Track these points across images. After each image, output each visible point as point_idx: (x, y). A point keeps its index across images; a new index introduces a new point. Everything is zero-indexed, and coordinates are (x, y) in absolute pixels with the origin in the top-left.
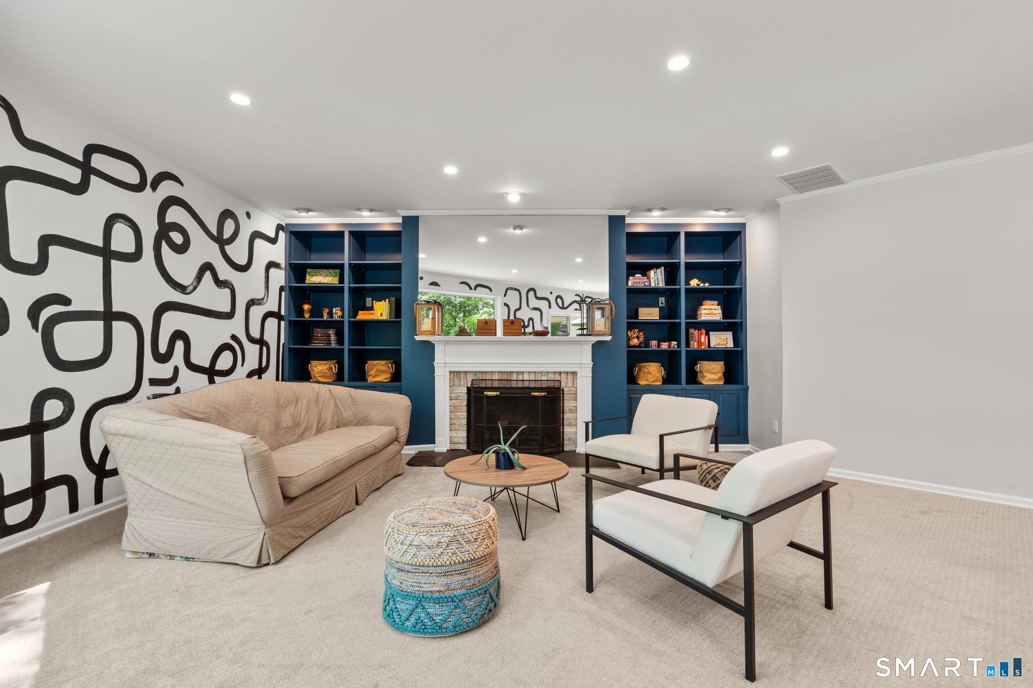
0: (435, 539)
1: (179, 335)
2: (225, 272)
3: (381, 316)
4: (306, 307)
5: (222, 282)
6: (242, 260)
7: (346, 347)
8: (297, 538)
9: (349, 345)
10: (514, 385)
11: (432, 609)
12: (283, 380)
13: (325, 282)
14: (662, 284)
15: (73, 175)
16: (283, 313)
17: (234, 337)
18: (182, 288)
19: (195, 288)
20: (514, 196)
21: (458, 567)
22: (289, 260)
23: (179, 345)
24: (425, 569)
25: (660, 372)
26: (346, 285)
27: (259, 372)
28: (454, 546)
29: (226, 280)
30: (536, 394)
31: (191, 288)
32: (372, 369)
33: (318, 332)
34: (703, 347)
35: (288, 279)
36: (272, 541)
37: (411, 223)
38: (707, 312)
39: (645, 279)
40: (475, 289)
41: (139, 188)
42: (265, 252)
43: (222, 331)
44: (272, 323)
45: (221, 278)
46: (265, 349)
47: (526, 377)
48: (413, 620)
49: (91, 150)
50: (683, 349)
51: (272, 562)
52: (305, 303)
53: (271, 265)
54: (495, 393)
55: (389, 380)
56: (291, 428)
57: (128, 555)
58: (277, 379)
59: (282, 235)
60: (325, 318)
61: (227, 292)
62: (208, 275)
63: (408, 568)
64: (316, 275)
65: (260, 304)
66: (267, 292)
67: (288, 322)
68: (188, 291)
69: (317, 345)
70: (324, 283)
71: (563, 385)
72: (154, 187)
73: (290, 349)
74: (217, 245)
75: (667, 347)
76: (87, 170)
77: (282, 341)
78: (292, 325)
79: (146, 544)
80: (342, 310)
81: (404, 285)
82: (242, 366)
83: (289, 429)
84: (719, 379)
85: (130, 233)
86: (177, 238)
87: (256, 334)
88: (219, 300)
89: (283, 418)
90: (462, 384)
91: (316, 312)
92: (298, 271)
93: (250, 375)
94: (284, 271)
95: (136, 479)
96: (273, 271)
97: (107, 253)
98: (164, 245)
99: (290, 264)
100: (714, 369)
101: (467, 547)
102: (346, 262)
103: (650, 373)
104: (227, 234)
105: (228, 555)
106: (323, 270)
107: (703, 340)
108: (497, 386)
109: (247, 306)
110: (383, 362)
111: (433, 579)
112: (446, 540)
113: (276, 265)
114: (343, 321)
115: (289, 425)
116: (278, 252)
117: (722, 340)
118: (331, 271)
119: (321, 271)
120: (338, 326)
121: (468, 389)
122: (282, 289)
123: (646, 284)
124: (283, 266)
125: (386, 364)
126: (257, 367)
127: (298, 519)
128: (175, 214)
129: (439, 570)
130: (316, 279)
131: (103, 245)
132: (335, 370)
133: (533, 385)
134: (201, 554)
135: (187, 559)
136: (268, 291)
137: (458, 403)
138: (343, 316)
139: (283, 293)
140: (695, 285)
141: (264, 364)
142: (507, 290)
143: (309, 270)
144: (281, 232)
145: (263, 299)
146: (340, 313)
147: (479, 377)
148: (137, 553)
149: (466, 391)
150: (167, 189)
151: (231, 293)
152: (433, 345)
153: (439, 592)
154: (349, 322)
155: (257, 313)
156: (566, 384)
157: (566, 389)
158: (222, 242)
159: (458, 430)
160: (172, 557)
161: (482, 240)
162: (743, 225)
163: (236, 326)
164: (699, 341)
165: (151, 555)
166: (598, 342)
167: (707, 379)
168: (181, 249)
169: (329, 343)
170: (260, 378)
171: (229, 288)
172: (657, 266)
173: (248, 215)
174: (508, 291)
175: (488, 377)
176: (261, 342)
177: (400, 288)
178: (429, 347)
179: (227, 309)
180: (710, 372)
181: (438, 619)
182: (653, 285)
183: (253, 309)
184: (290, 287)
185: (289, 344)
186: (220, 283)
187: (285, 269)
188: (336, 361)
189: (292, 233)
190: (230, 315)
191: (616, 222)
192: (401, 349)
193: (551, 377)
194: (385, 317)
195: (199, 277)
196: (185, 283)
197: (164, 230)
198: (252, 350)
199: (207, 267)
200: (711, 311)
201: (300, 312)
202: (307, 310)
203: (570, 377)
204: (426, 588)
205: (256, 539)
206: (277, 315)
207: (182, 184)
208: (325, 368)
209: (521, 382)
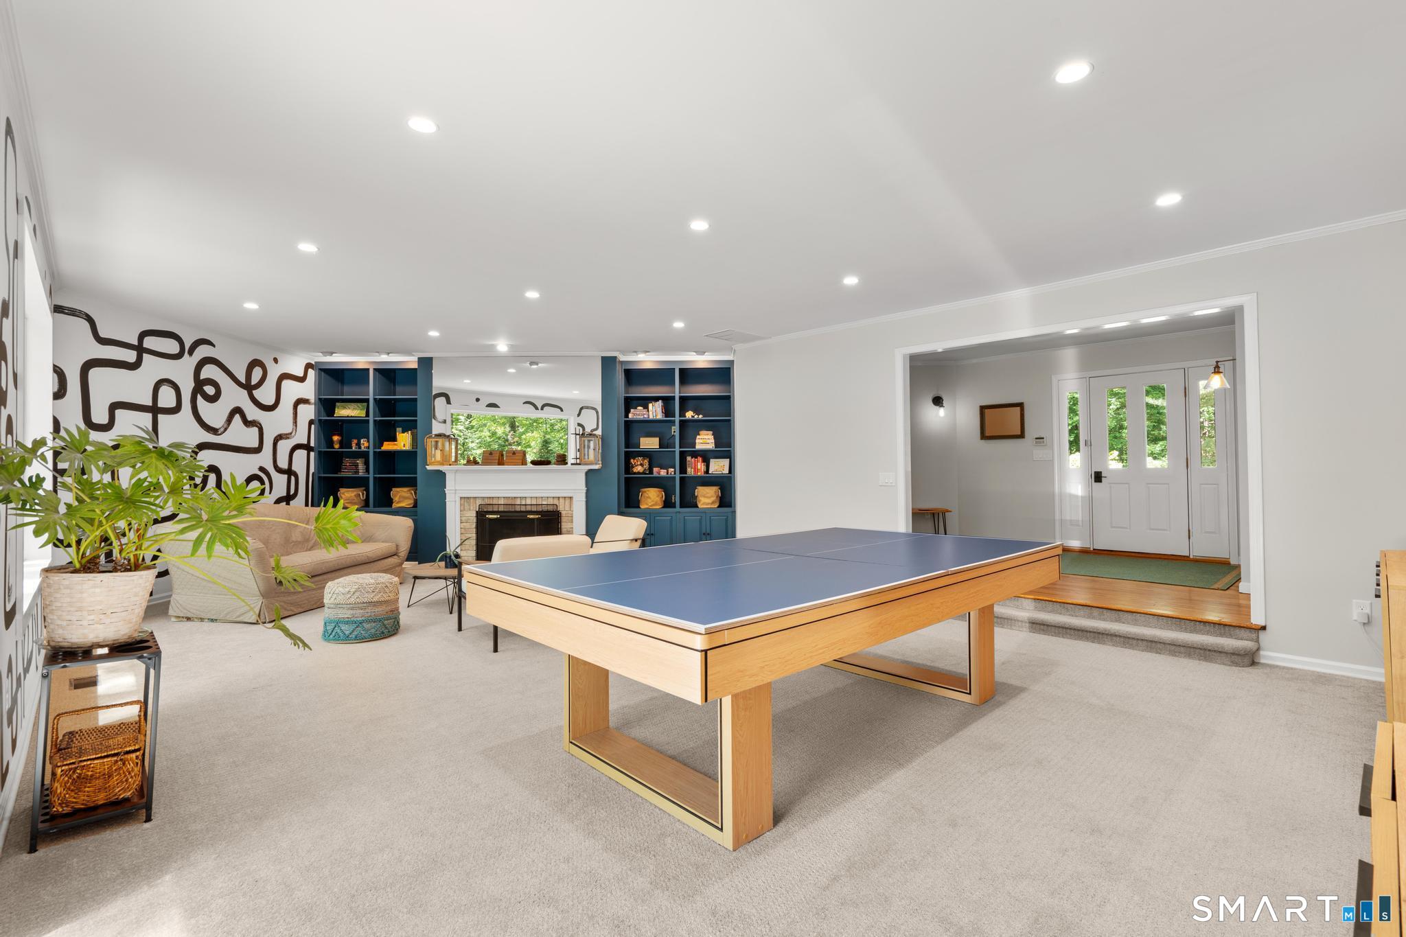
0: (347, 590)
1: (213, 469)
2: (252, 413)
3: (404, 446)
4: (336, 438)
5: (250, 422)
6: (270, 401)
7: (371, 476)
8: (288, 610)
9: (374, 473)
10: (518, 509)
11: (344, 627)
12: (312, 506)
13: (353, 415)
14: (660, 416)
15: (130, 356)
16: (312, 444)
17: (262, 469)
18: (214, 431)
19: (226, 430)
20: (502, 347)
21: (360, 605)
22: (319, 395)
23: (212, 478)
24: (340, 606)
25: (661, 496)
26: (371, 419)
27: (288, 499)
28: (357, 594)
29: (254, 420)
30: (531, 516)
31: (222, 430)
32: (396, 496)
33: (347, 462)
34: (699, 474)
35: (318, 413)
36: (267, 607)
37: (426, 363)
38: (701, 441)
39: (645, 411)
40: (542, 409)
41: (177, 357)
42: (292, 391)
43: (250, 464)
44: (300, 455)
45: (250, 418)
46: (293, 478)
47: (529, 502)
48: (334, 634)
49: (143, 335)
50: (678, 476)
51: (268, 621)
52: (335, 435)
53: (300, 401)
54: (495, 516)
55: (412, 506)
56: (300, 542)
57: (173, 619)
58: (307, 505)
59: (311, 373)
60: (354, 448)
61: (256, 430)
62: (237, 417)
63: (332, 606)
64: (345, 408)
65: (288, 438)
66: (294, 427)
67: (317, 453)
68: (220, 432)
69: (345, 474)
70: (352, 417)
71: (561, 508)
72: (191, 353)
73: (320, 478)
74: (246, 391)
75: (666, 474)
76: (140, 350)
77: (312, 470)
78: (321, 455)
79: (185, 611)
80: (368, 441)
81: (419, 418)
82: (270, 493)
83: (297, 543)
84: (713, 503)
85: (172, 392)
86: (210, 390)
87: (283, 464)
88: (249, 438)
89: (293, 535)
90: (472, 508)
91: (345, 443)
92: (327, 406)
93: (278, 501)
94: (313, 406)
95: (178, 568)
96: (301, 407)
97: (155, 410)
98: (199, 398)
99: (320, 399)
100: (708, 493)
101: (366, 595)
102: (371, 397)
103: (649, 497)
104: (254, 381)
105: (239, 616)
106: (352, 404)
107: (699, 467)
108: (503, 510)
109: (274, 440)
110: (405, 489)
111: (345, 611)
112: (353, 590)
113: (306, 401)
114: (369, 452)
115: (299, 540)
116: (308, 389)
117: (718, 467)
118: (359, 404)
119: (349, 405)
120: (365, 455)
121: (477, 512)
122: (311, 422)
123: (646, 416)
124: (313, 401)
125: (409, 491)
126: (285, 495)
127: (289, 598)
128: (209, 372)
129: (348, 606)
130: (343, 412)
131: (153, 404)
132: (363, 497)
133: (529, 508)
134: (221, 616)
135: (212, 620)
136: (296, 426)
137: (467, 525)
138: (368, 447)
139: (313, 426)
140: (690, 417)
141: (292, 492)
142: (582, 409)
143: (338, 404)
144: (310, 371)
145: (291, 433)
146: (366, 444)
147: (487, 502)
148: (179, 617)
149: (475, 515)
150: (203, 352)
151: (259, 431)
152: (444, 474)
153: (348, 618)
154: (375, 452)
155: (284, 447)
156: (562, 508)
157: (563, 513)
158: (249, 387)
159: (468, 550)
160: (202, 620)
161: (512, 371)
162: (732, 362)
163: (265, 459)
164: (696, 468)
165: (188, 619)
166: (590, 471)
167: (702, 503)
168: (212, 399)
169: (357, 472)
170: (288, 504)
171: (257, 426)
172: (656, 399)
173: (276, 360)
174: (583, 411)
175: (495, 502)
176: (289, 472)
177: (416, 420)
178: (441, 476)
179: (256, 444)
180: (705, 497)
181: (347, 633)
182: (651, 417)
183: (281, 443)
184: (320, 420)
185: (319, 473)
186: (248, 423)
187: (315, 404)
188: (364, 488)
189: (321, 370)
190: (258, 450)
191: (608, 363)
192: (416, 478)
193: (551, 501)
194: (408, 448)
195: (229, 420)
196: (217, 426)
197: (199, 385)
198: (280, 481)
199: (237, 411)
200: (705, 441)
201: (330, 443)
202: (337, 441)
203: (568, 501)
204: (341, 616)
205: (257, 605)
206: (307, 447)
207: (214, 346)
208: (353, 495)
209: (524, 507)
